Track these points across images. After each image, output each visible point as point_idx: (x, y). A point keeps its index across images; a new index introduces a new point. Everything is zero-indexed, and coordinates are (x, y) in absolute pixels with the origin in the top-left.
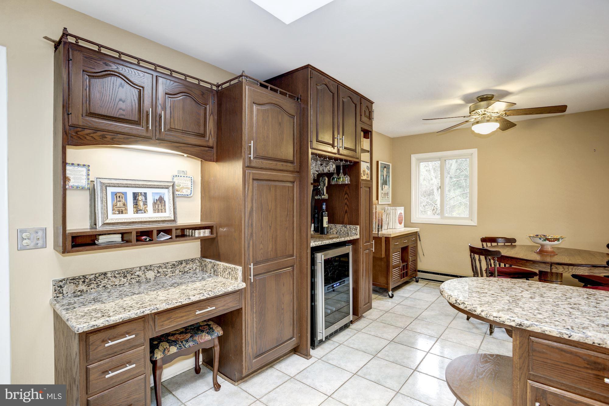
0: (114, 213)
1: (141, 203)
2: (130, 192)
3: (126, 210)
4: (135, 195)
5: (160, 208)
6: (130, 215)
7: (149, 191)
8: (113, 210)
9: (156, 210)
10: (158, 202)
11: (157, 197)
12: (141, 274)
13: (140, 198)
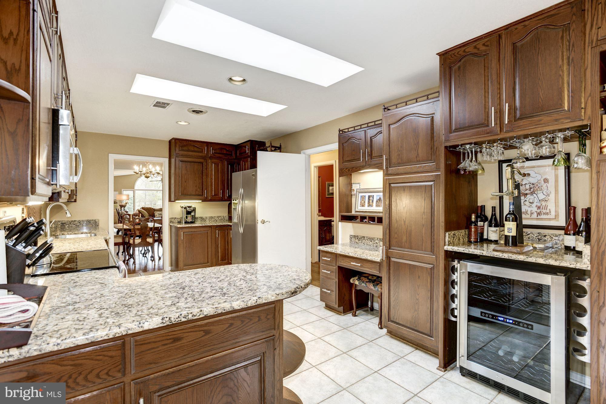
0: (360, 206)
1: (371, 201)
2: (367, 195)
3: (365, 205)
4: (369, 197)
5: (379, 204)
6: (366, 208)
7: (375, 194)
8: (360, 205)
9: (377, 206)
10: (379, 201)
11: (378, 198)
12: (378, 242)
13: (371, 198)
